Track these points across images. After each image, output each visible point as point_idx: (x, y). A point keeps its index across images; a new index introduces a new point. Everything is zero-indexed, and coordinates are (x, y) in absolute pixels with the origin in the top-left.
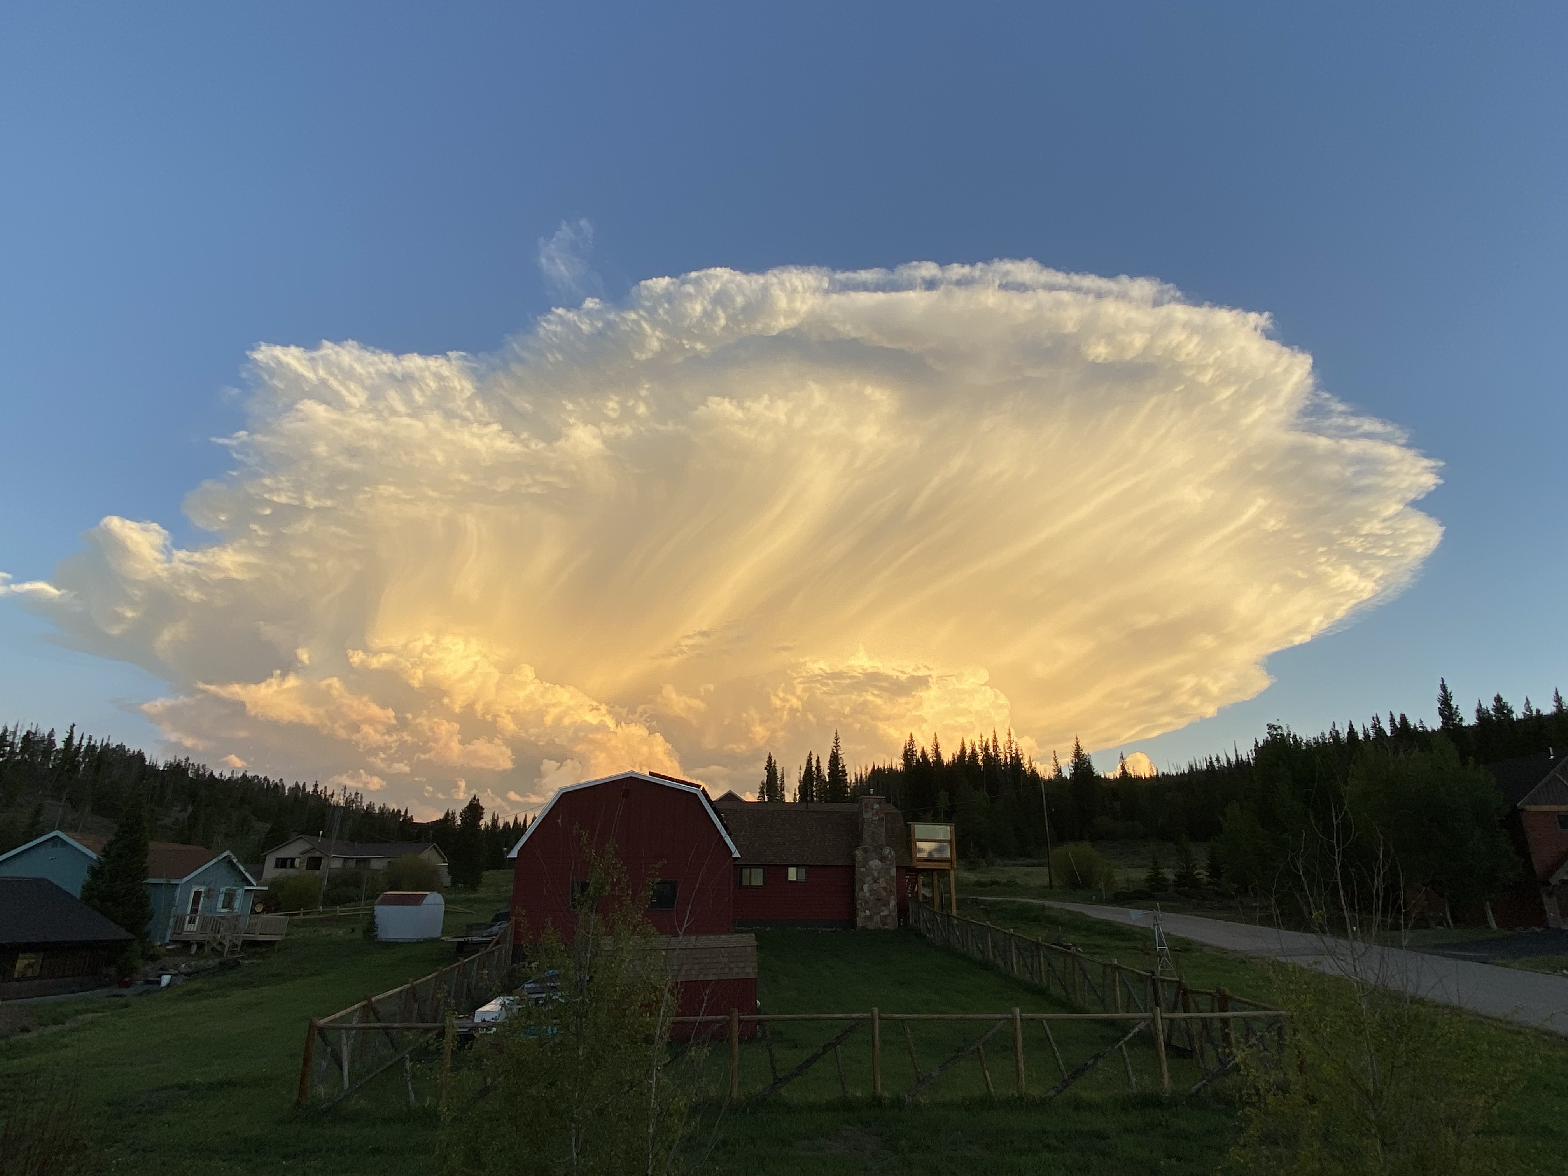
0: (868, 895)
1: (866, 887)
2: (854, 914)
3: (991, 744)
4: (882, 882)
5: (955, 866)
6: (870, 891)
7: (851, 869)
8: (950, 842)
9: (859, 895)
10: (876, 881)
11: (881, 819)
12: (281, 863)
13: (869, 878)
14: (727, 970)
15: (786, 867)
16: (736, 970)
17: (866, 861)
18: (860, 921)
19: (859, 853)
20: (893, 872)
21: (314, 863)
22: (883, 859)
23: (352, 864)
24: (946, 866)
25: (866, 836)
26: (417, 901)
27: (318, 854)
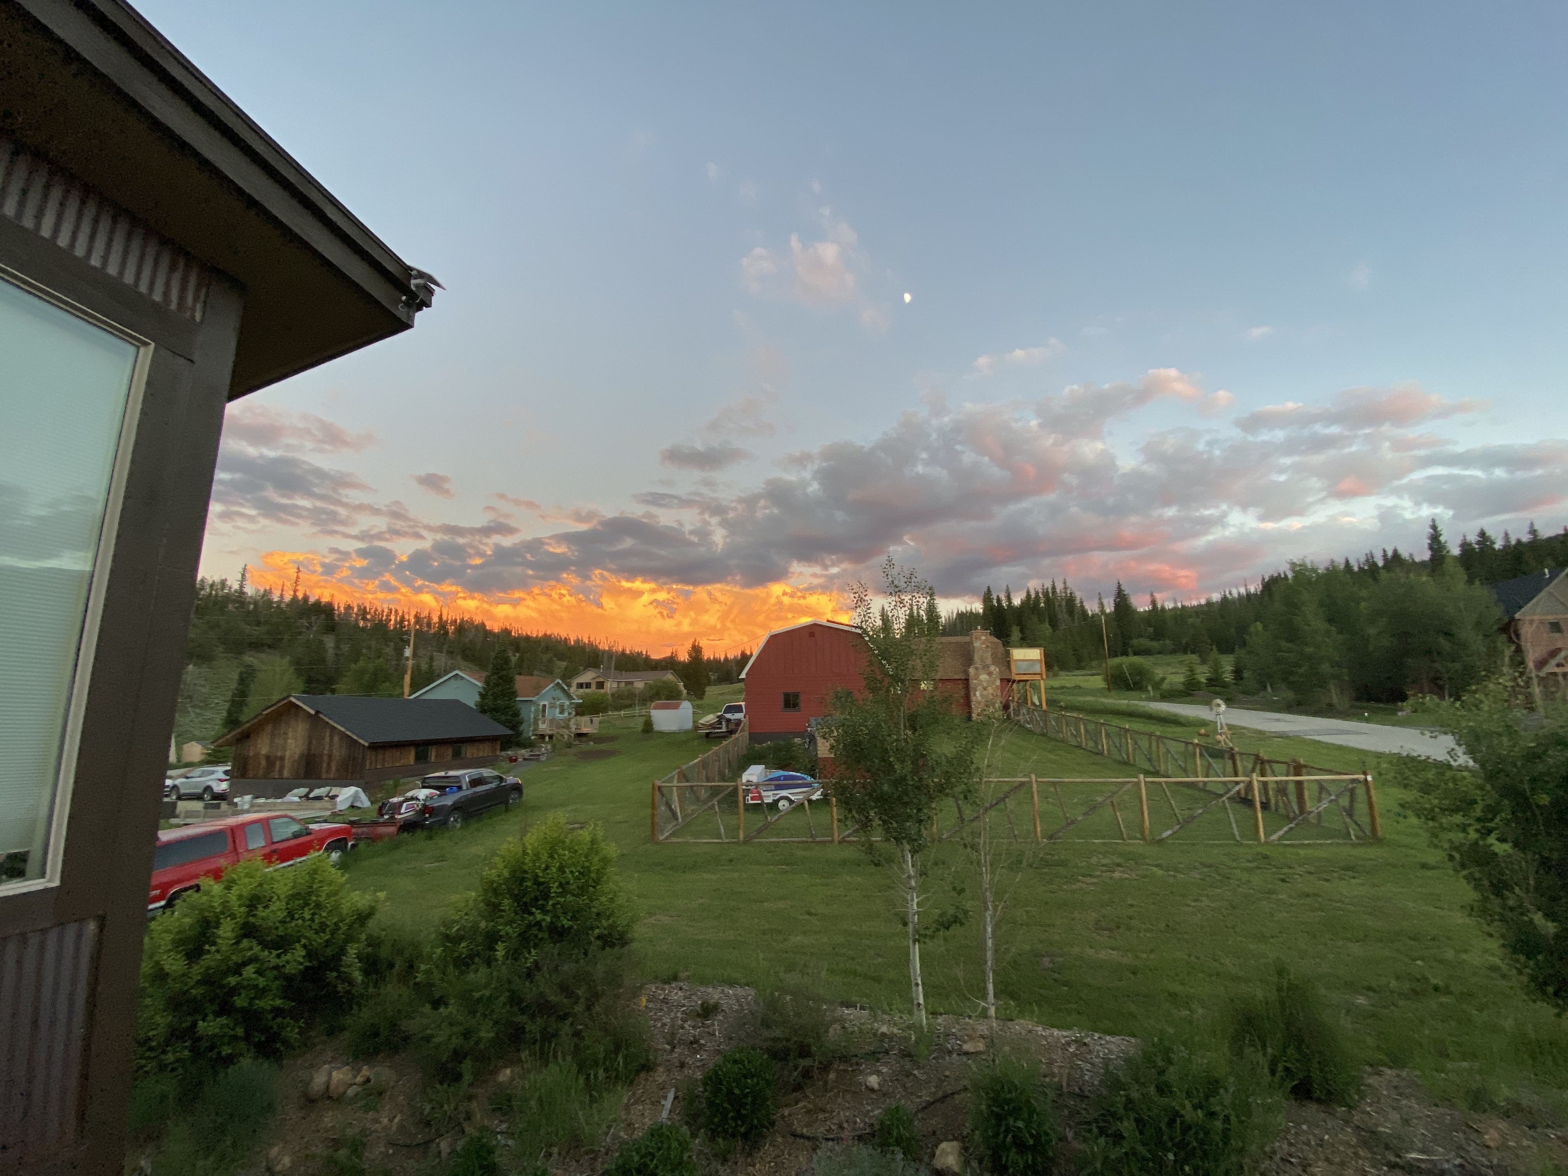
0: (980, 698)
1: (978, 693)
2: (970, 713)
3: (1050, 591)
4: (990, 690)
5: (1044, 677)
6: (981, 695)
7: (967, 680)
8: (1040, 661)
9: (973, 699)
10: (985, 689)
11: (987, 646)
12: (580, 686)
13: (980, 687)
15: (920, 680)
17: (977, 676)
18: (974, 716)
19: (972, 670)
20: (998, 683)
21: (600, 685)
22: (990, 674)
23: (623, 685)
24: (1037, 677)
25: (976, 658)
26: (676, 707)
27: (601, 680)
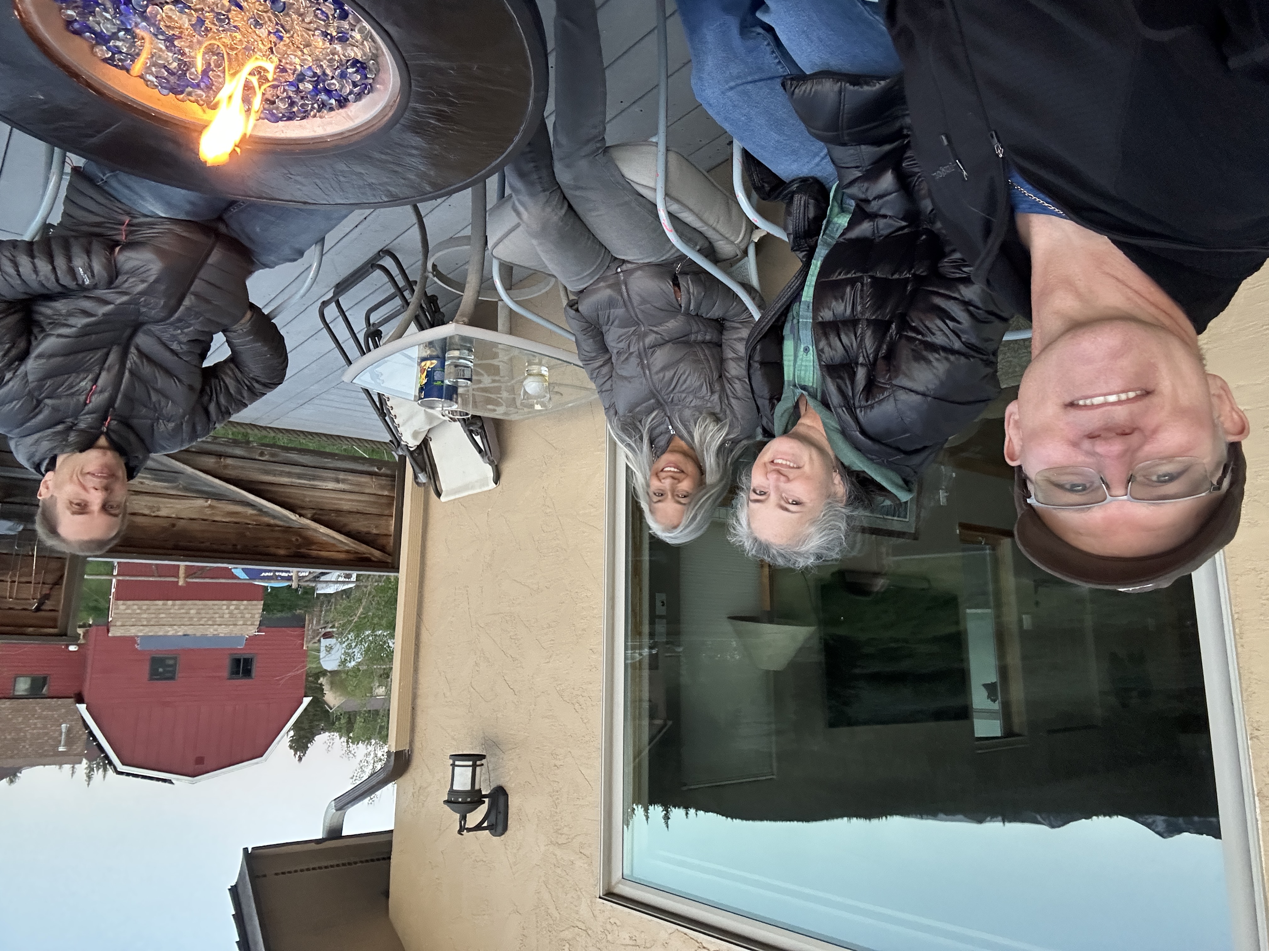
14: (144, 607)
16: (135, 607)
